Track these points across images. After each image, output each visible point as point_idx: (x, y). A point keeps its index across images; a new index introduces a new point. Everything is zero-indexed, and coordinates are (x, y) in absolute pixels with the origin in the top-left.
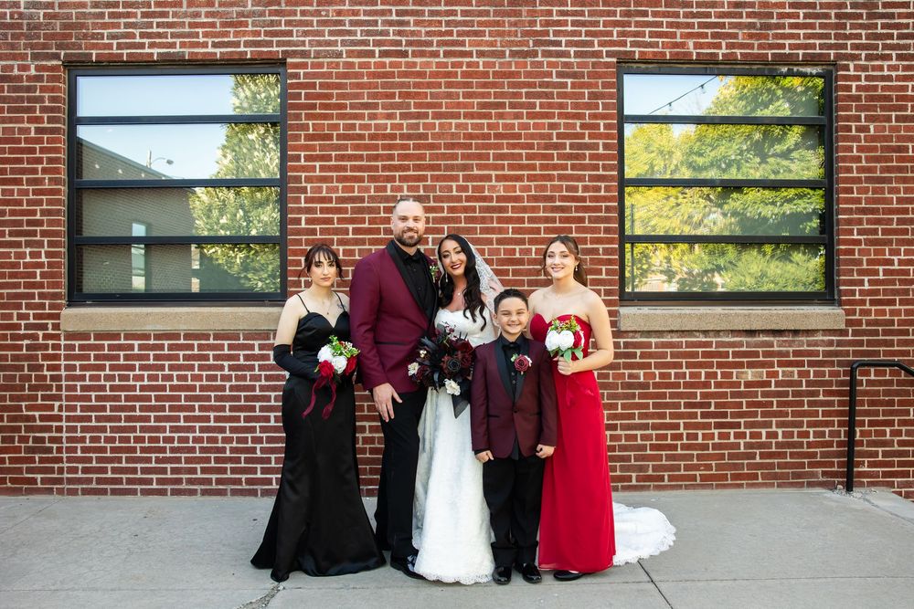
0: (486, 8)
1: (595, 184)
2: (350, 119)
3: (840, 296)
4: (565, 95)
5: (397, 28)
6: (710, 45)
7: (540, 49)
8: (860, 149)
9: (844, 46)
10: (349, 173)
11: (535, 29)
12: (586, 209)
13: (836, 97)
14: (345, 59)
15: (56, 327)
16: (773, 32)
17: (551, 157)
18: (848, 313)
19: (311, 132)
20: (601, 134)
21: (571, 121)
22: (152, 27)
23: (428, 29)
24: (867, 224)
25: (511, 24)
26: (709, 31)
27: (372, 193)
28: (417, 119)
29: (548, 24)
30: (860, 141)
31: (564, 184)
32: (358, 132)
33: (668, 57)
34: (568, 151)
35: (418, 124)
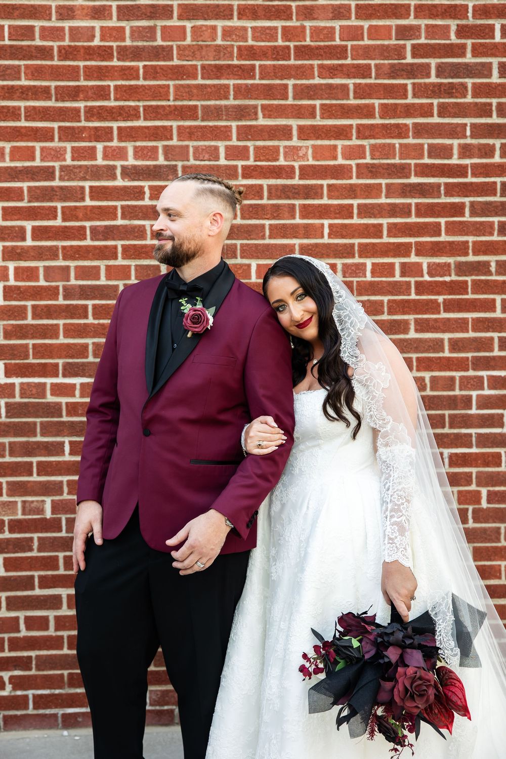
1: (483, 141)
2: (22, 17)
10: (23, 123)
12: (466, 190)
17: (401, 91)
20: (496, 45)
21: (439, 22)
27: (69, 161)
28: (150, 18)
31: (426, 142)
32: (38, 42)
34: (433, 79)
35: (152, 29)
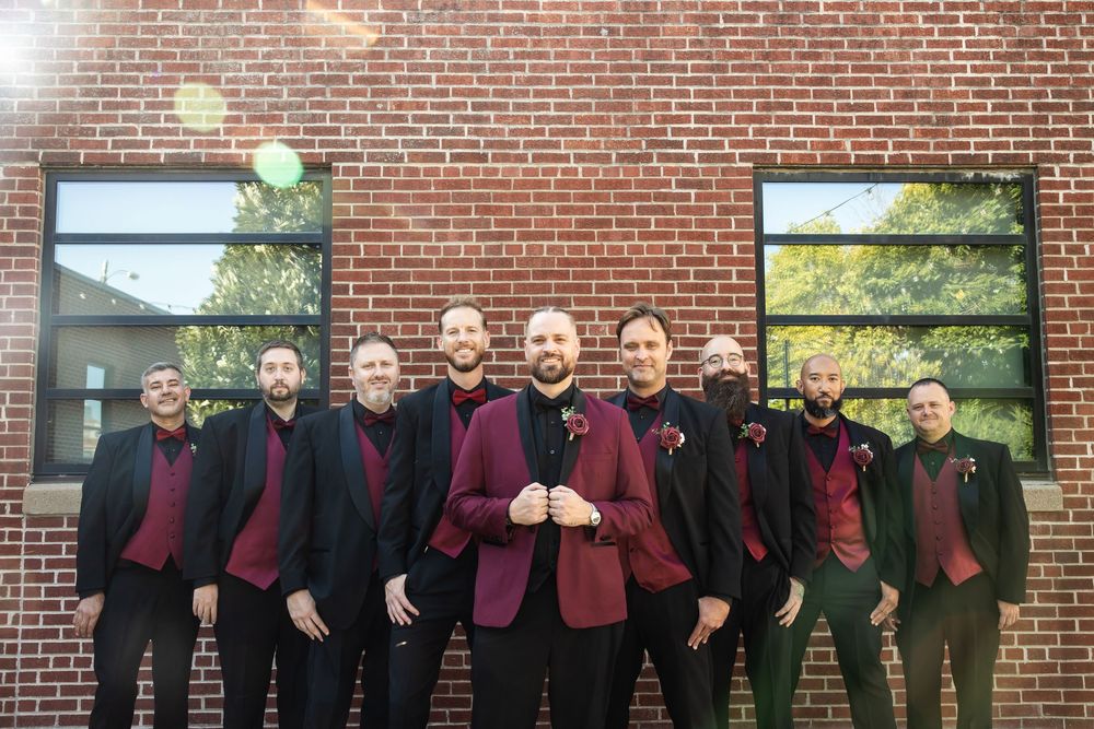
0: (587, 100)
1: (727, 322)
2: (413, 239)
3: (1055, 467)
4: (687, 210)
5: (473, 126)
6: (872, 146)
7: (655, 152)
8: (1072, 275)
9: (1046, 145)
10: (411, 309)
11: (649, 126)
13: (1039, 209)
14: (406, 164)
15: (16, 509)
16: (953, 127)
17: (670, 288)
18: (1066, 489)
19: (362, 256)
20: (734, 258)
21: (695, 243)
22: (159, 121)
23: (512, 127)
24: (1086, 372)
25: (618, 120)
26: (871, 127)
28: (498, 240)
29: (665, 119)
30: (1072, 265)
31: (687, 322)
32: (423, 256)
33: (819, 162)
34: (692, 280)
35: (500, 247)
